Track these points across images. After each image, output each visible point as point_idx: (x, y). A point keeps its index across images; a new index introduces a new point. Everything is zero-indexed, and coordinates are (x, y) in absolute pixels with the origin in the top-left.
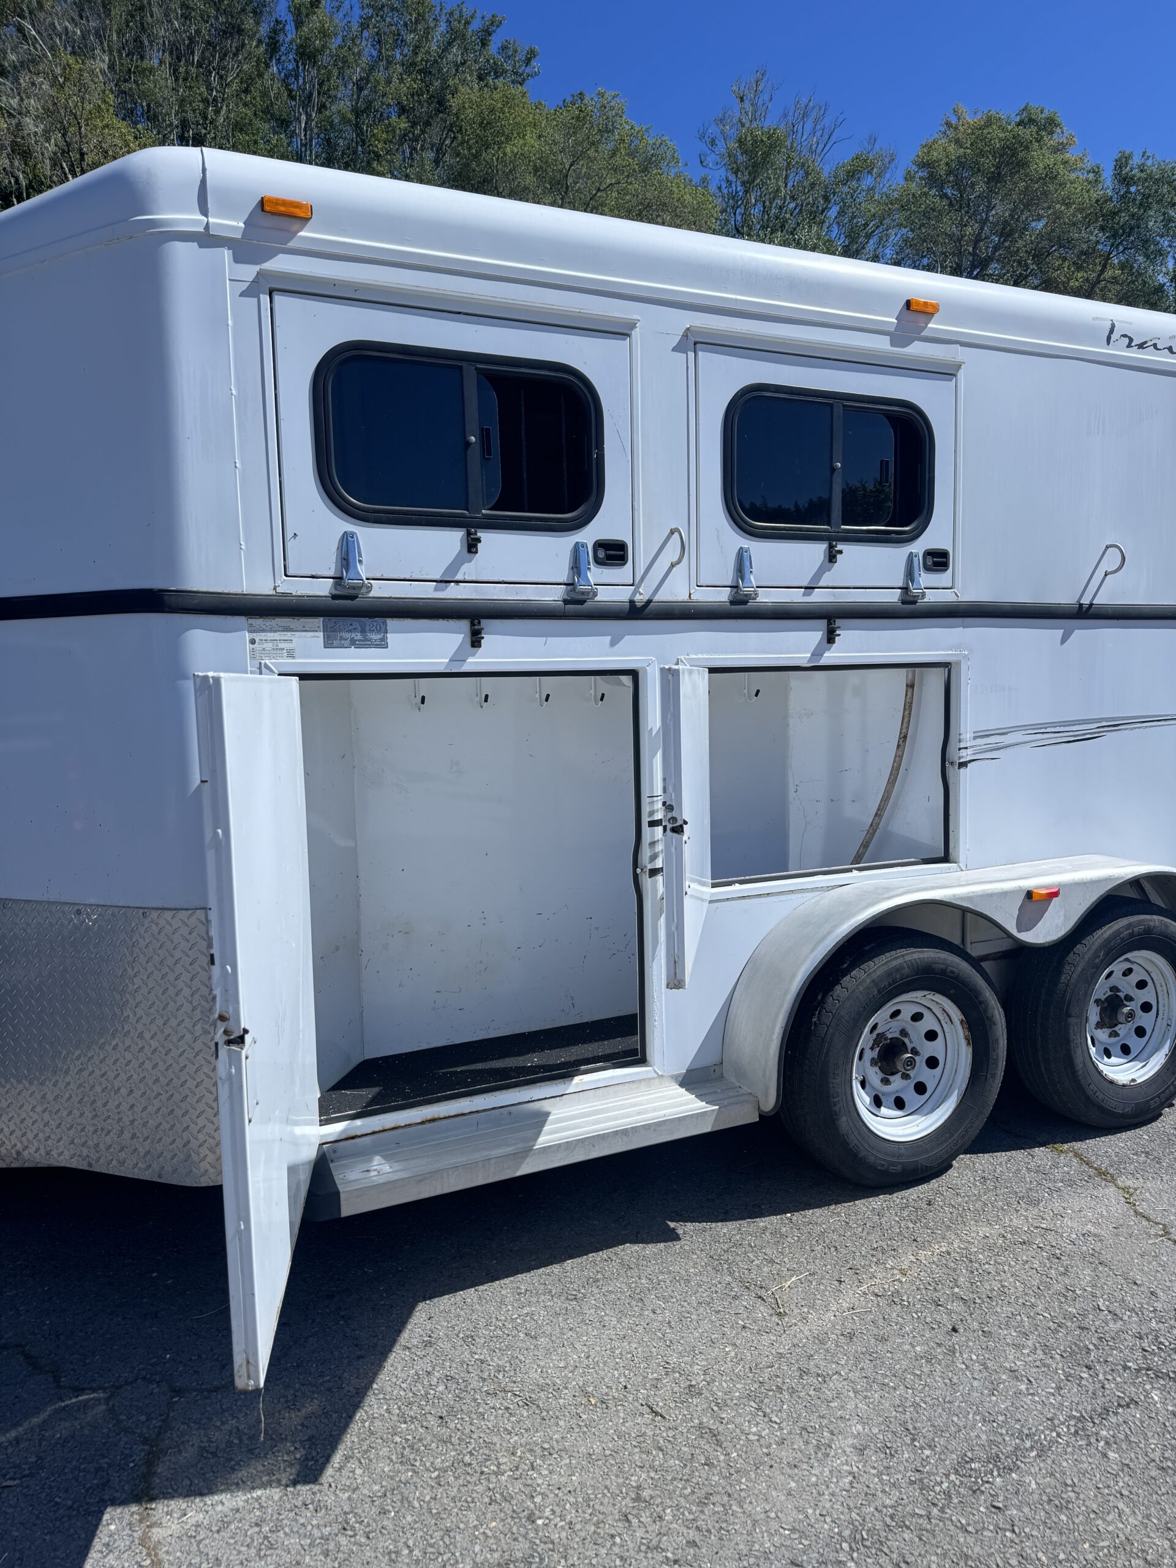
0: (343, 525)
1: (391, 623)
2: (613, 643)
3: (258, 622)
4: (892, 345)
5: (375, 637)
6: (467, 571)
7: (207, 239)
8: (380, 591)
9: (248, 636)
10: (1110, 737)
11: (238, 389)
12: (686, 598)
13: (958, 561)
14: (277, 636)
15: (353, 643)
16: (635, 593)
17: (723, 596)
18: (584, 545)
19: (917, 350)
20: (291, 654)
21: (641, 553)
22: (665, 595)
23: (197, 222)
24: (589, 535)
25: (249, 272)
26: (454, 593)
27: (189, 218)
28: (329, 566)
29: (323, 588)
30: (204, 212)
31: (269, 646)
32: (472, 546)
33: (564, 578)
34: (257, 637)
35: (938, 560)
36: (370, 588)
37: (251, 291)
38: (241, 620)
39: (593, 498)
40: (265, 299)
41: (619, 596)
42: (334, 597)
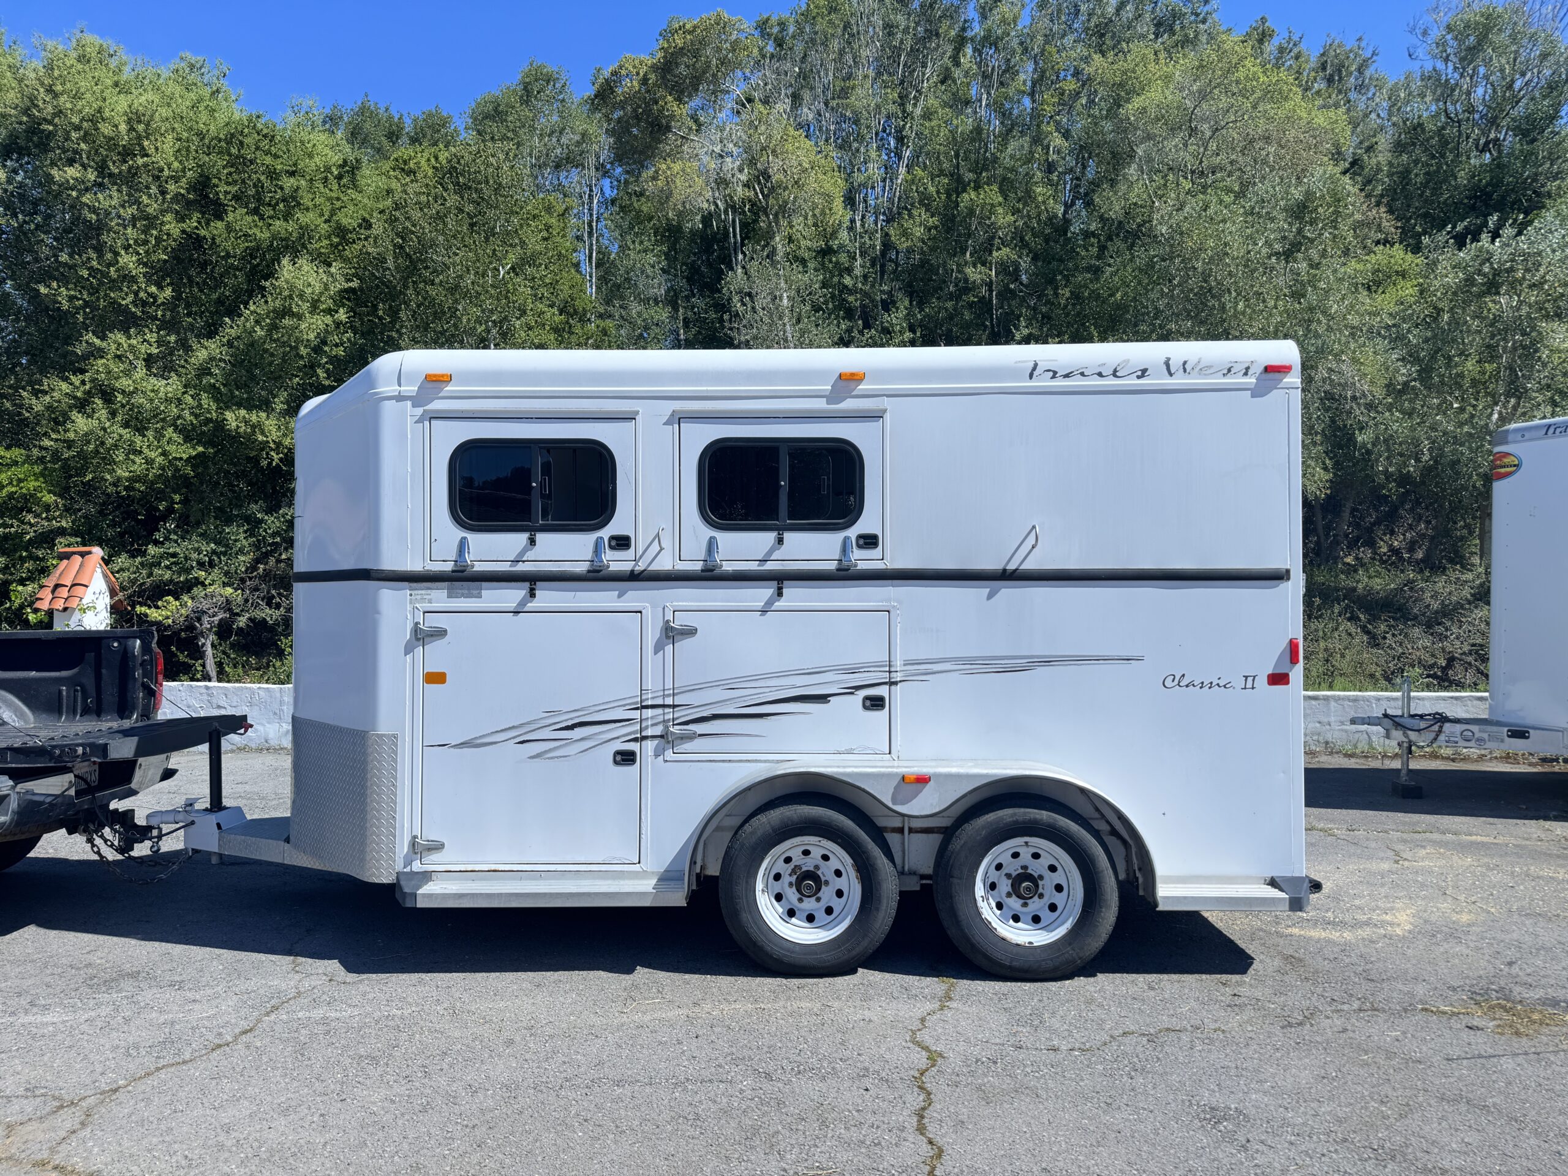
0: (461, 533)
1: (484, 584)
2: (619, 596)
3: (414, 585)
4: (828, 403)
5: (475, 592)
6: (529, 555)
7: (400, 398)
8: (479, 567)
9: (409, 592)
10: (1042, 671)
11: (412, 468)
12: (671, 568)
13: (888, 541)
14: (423, 592)
15: (463, 596)
16: (635, 566)
17: (698, 566)
18: (601, 538)
19: (849, 404)
20: (430, 601)
21: (640, 542)
22: (655, 567)
23: (395, 391)
24: (606, 533)
25: (419, 411)
26: (521, 567)
27: (392, 389)
28: (453, 555)
29: (448, 567)
30: (400, 385)
31: (419, 597)
32: (532, 541)
33: (589, 558)
34: (413, 592)
35: (869, 541)
36: (473, 566)
37: (420, 421)
38: (406, 584)
39: (609, 511)
40: (427, 423)
41: (627, 567)
42: (453, 571)
